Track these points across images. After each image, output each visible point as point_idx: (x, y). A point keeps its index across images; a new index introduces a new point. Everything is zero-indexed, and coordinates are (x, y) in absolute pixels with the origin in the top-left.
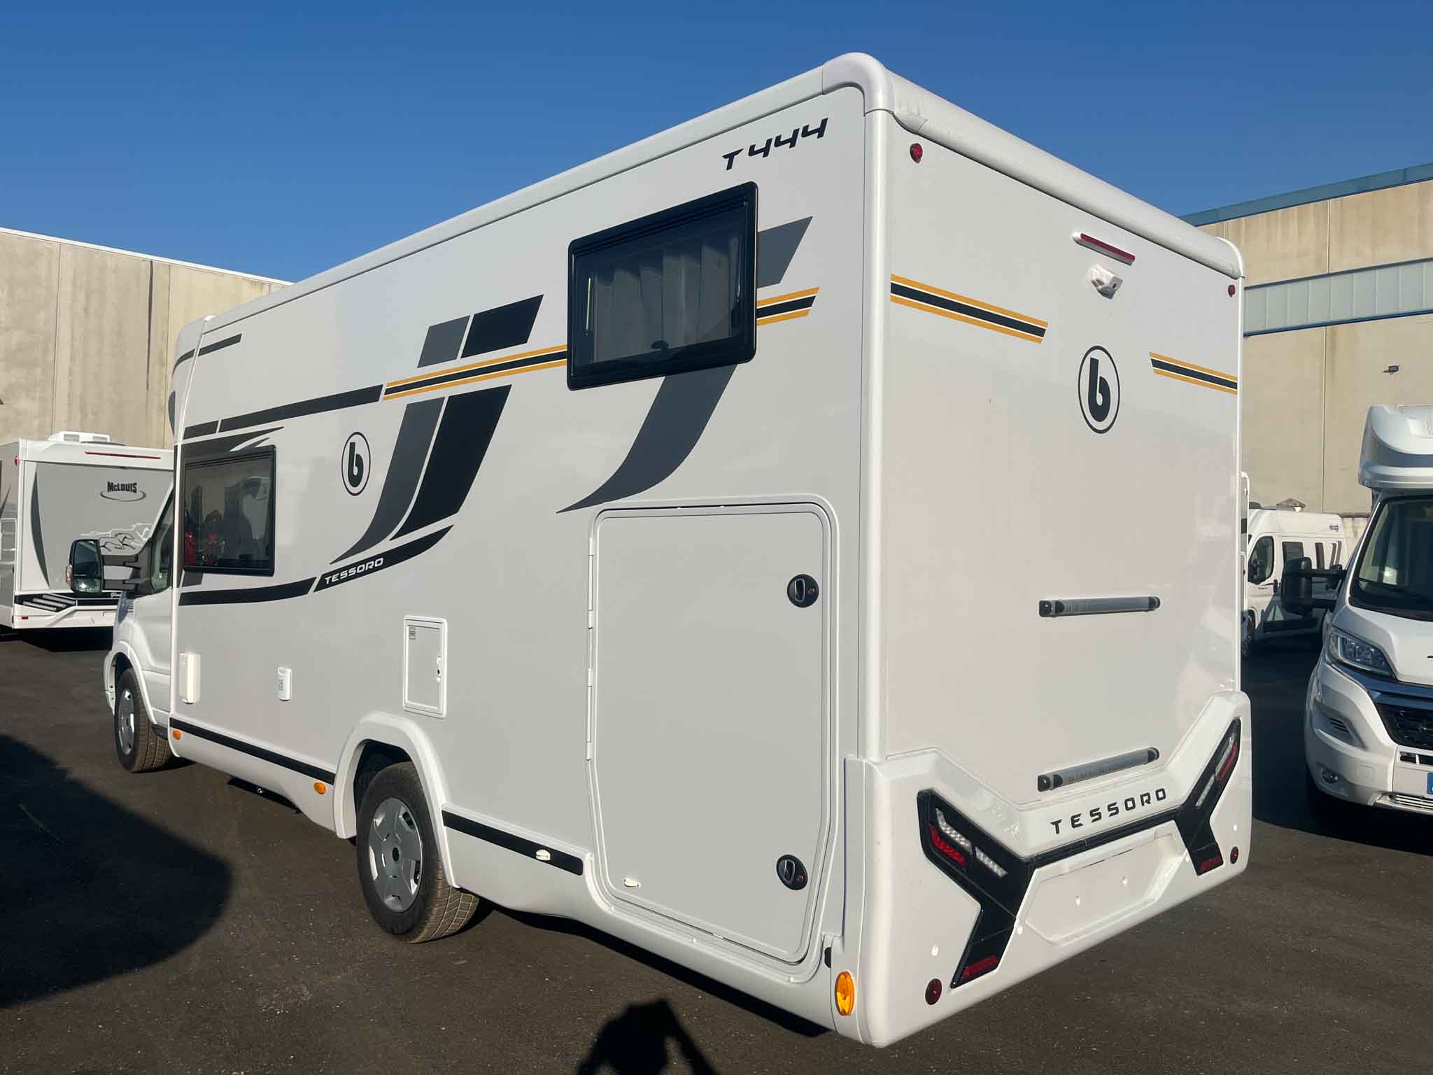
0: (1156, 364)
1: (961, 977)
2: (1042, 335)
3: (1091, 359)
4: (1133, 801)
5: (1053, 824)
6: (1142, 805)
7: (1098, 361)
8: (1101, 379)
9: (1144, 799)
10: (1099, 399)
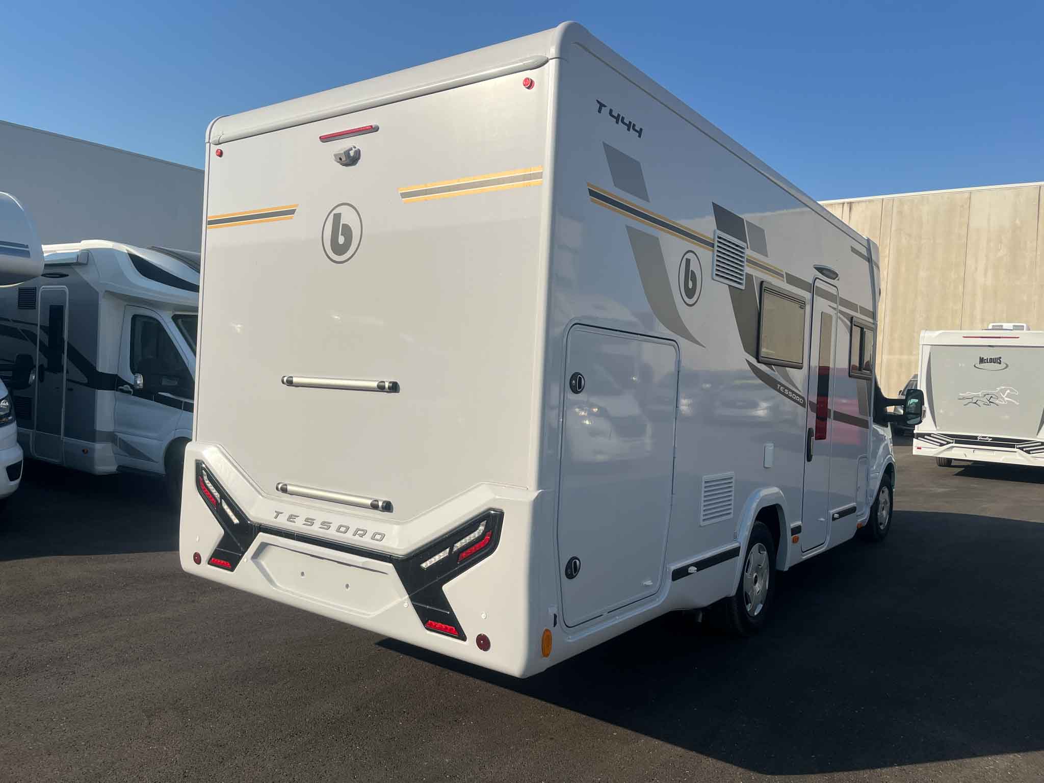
1: (211, 561)
2: (293, 214)
3: (334, 215)
4: (348, 528)
5: (276, 512)
6: (353, 535)
7: (340, 214)
8: (343, 225)
9: (359, 532)
10: (341, 240)
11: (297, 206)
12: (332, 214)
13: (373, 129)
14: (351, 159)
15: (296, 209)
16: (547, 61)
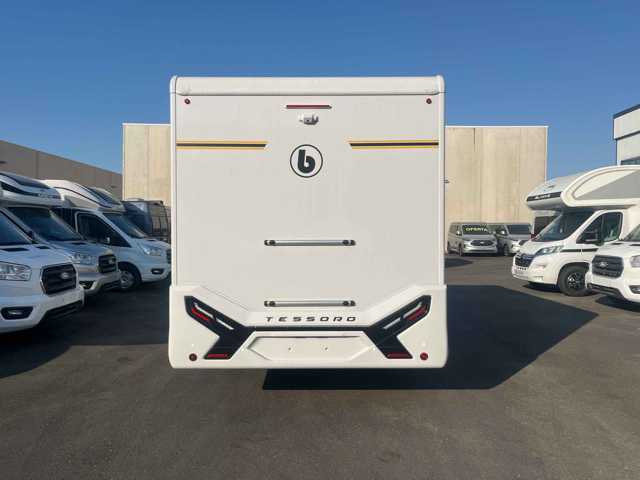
0: (352, 145)
1: (208, 356)
2: (264, 146)
3: (300, 150)
4: (328, 318)
5: (267, 318)
6: (334, 321)
7: (305, 150)
8: (307, 157)
9: (337, 319)
10: (306, 165)
11: (267, 142)
12: (298, 150)
13: (327, 107)
14: (313, 122)
15: (266, 144)
16: (439, 93)
